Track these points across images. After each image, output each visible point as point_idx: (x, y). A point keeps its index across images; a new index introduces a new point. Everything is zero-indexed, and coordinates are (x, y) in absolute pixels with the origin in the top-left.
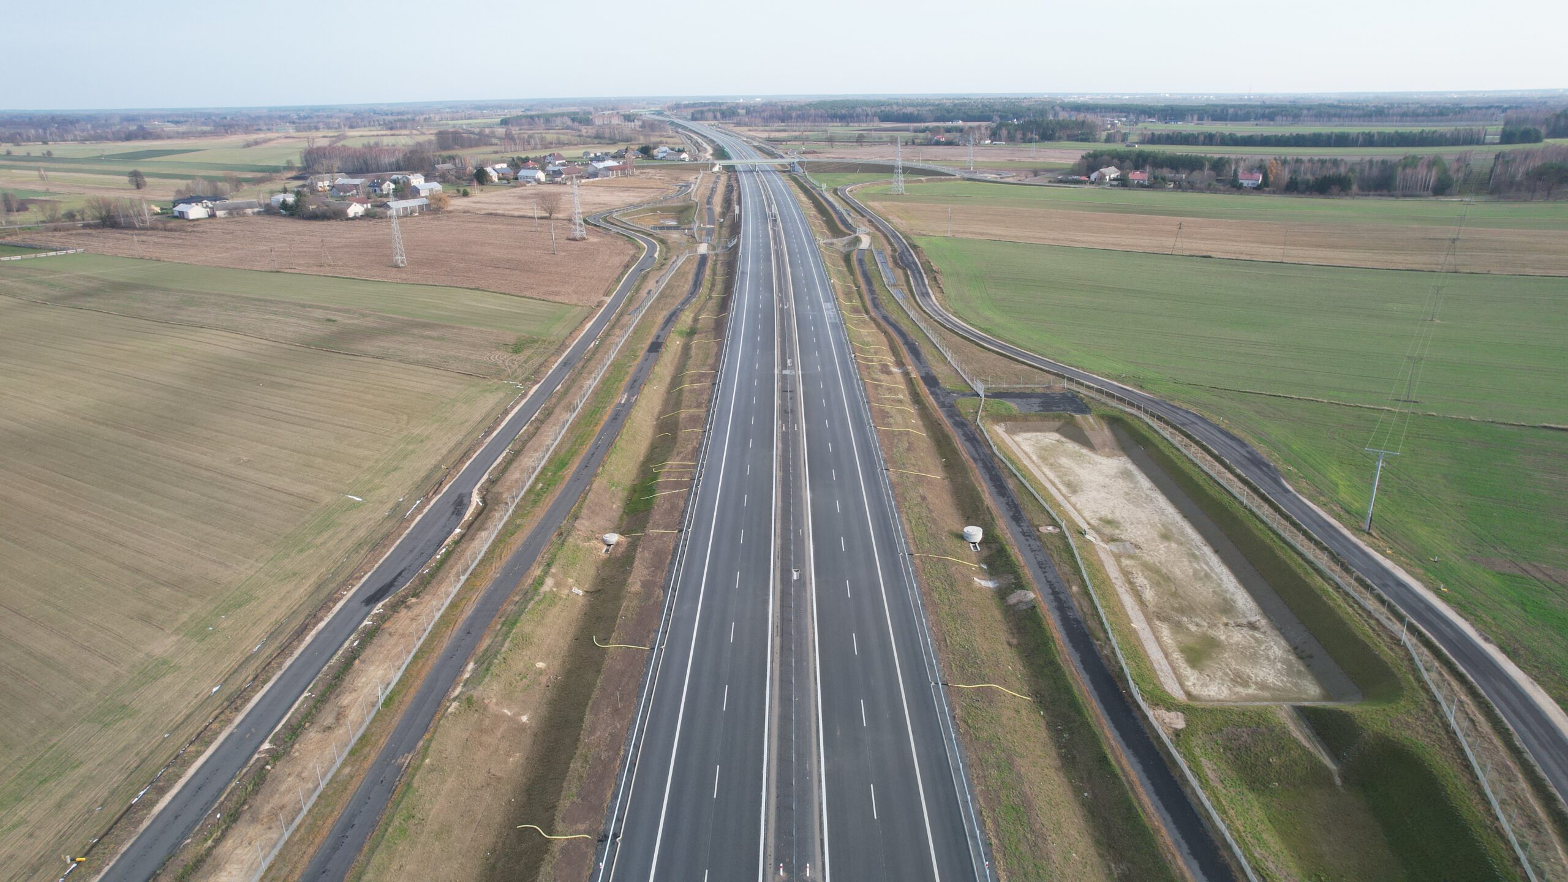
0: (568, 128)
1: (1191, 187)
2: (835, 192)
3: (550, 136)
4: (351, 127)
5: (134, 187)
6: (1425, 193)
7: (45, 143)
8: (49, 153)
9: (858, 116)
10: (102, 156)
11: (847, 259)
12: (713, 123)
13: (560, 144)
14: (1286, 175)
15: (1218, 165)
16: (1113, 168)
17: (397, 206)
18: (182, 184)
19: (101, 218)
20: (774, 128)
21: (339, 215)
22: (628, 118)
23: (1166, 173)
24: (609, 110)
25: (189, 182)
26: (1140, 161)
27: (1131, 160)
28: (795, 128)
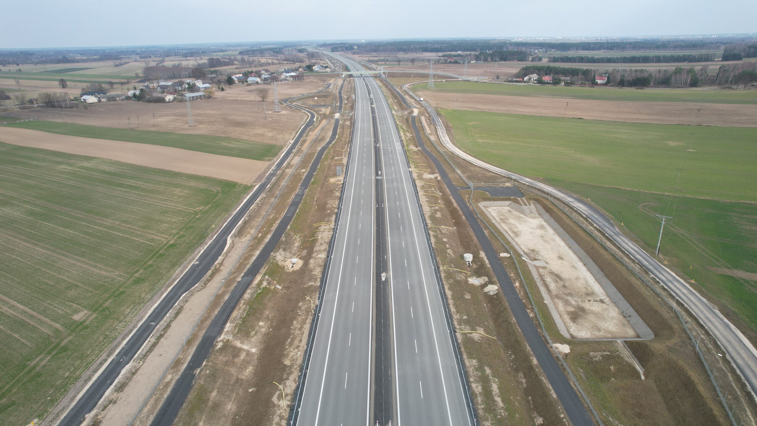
0: (271, 56)
1: (573, 83)
2: (400, 87)
3: (263, 60)
4: (167, 56)
5: (61, 86)
6: (686, 86)
7: (18, 65)
8: (20, 70)
9: (412, 49)
10: (46, 72)
11: (407, 121)
12: (342, 53)
13: (267, 64)
14: (619, 78)
15: (586, 73)
16: (535, 75)
17: (189, 95)
18: (85, 85)
19: (46, 102)
20: (371, 55)
21: (161, 100)
22: (301, 51)
23: (560, 77)
24: (291, 47)
25: (88, 84)
26: (548, 71)
27: (543, 70)
28: (381, 55)
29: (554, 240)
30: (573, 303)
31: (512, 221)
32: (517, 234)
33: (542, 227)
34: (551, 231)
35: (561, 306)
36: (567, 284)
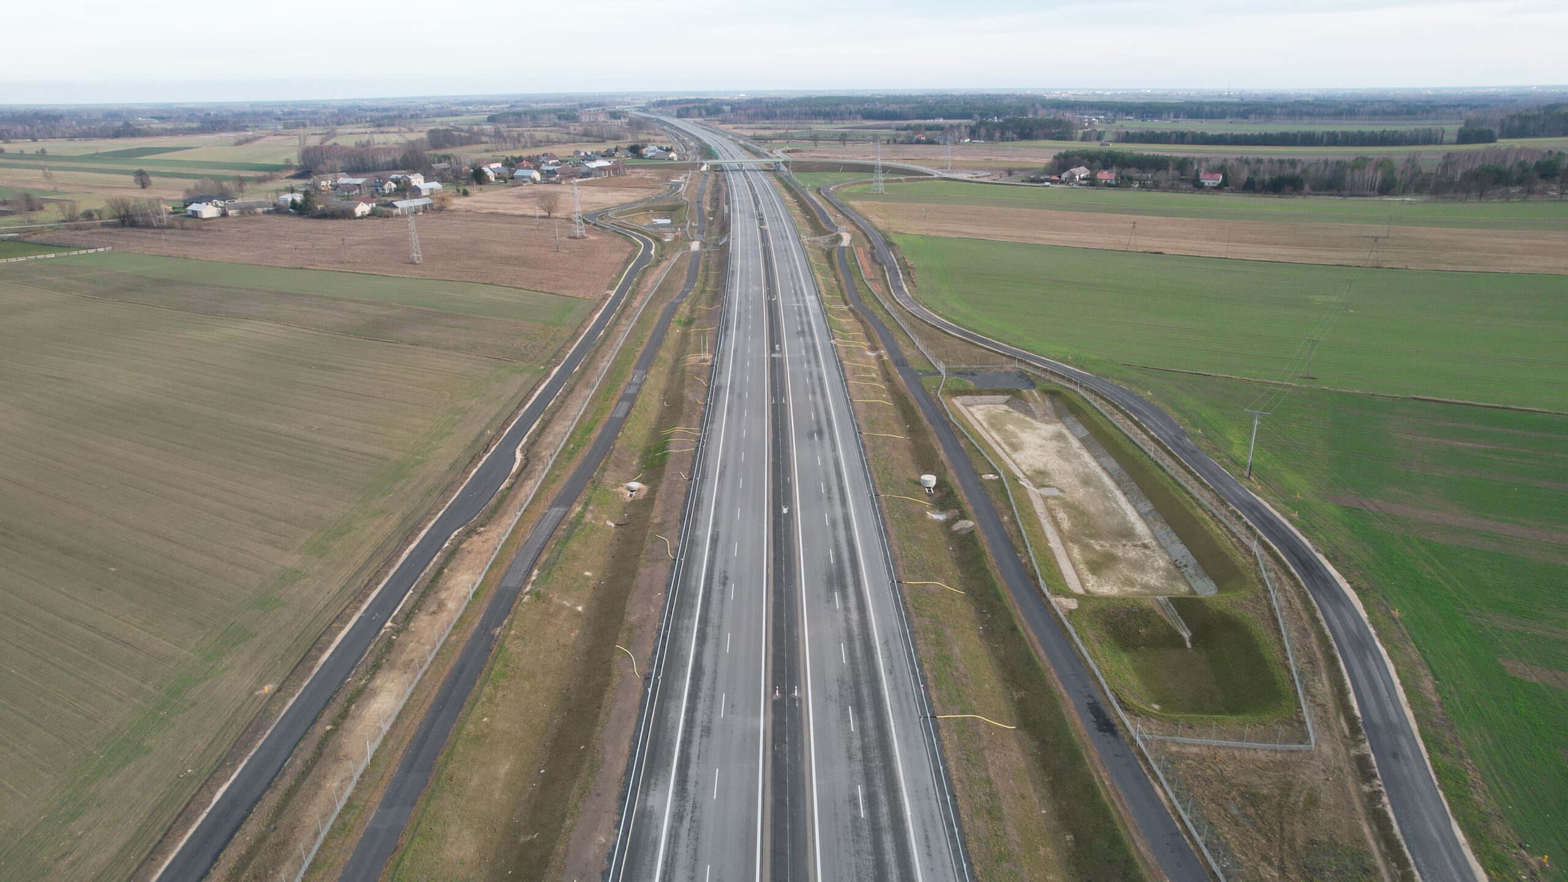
0: (555, 125)
1: (1156, 186)
2: (818, 191)
3: (540, 134)
4: (339, 124)
5: (139, 186)
6: (1372, 193)
7: (35, 140)
8: (43, 151)
9: (841, 114)
10: (97, 154)
11: (829, 255)
12: (699, 120)
13: (549, 142)
14: (1245, 174)
15: (1182, 164)
16: (1083, 168)
17: (402, 204)
18: (188, 183)
19: (120, 217)
20: (758, 126)
21: (349, 214)
22: (615, 115)
23: (1133, 172)
24: (594, 106)
25: (197, 181)
26: (1109, 161)
27: (1100, 160)
28: (779, 126)
29: (1078, 456)
30: (1098, 548)
32: (1016, 447)
33: (1061, 438)
34: (1075, 443)
35: (1075, 551)
36: (1091, 522)
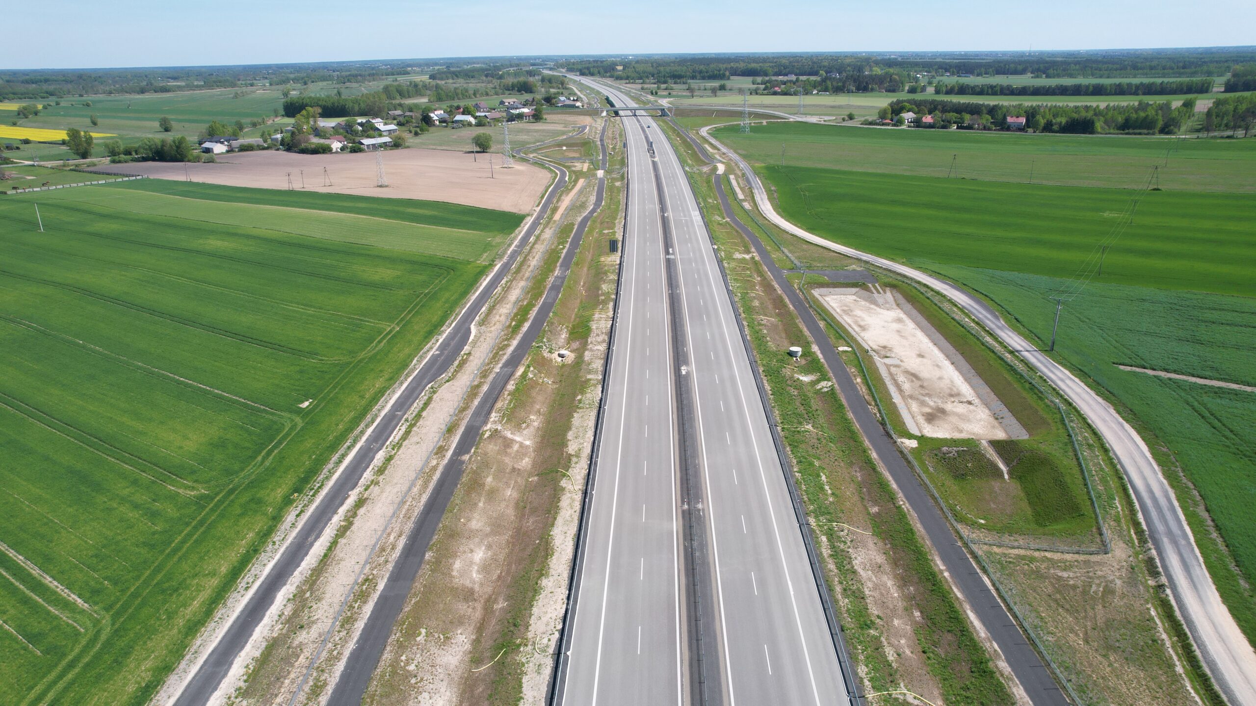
11: (708, 182)
15: (993, 111)
16: (911, 113)
17: (367, 142)
23: (953, 116)
26: (931, 107)
27: (925, 107)
29: (914, 336)
30: (932, 404)
31: (858, 313)
32: (863, 328)
33: (899, 320)
34: (911, 325)
35: (915, 407)
36: (925, 384)
